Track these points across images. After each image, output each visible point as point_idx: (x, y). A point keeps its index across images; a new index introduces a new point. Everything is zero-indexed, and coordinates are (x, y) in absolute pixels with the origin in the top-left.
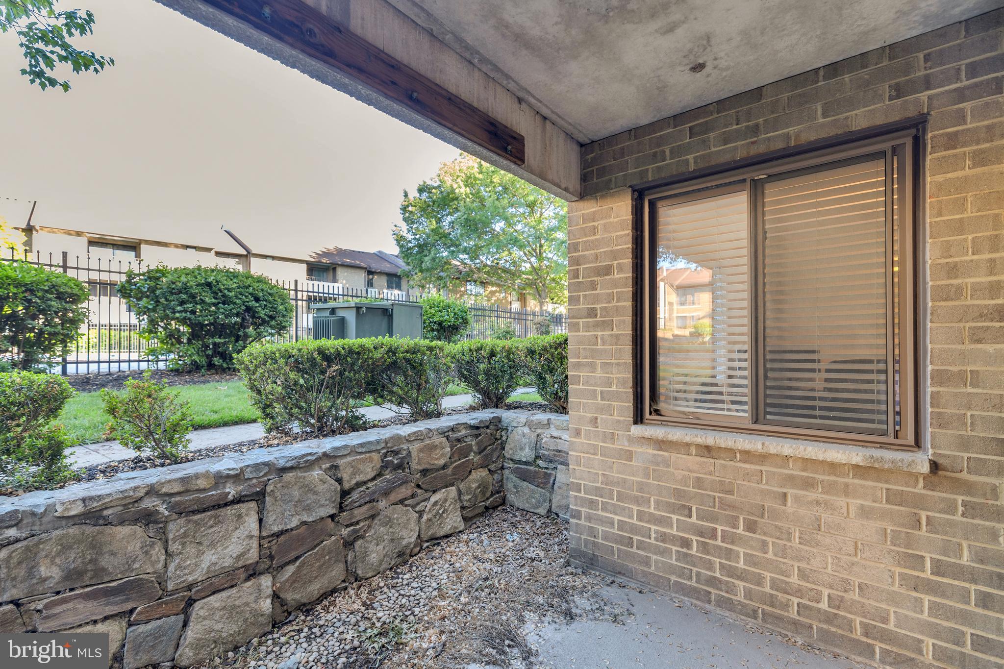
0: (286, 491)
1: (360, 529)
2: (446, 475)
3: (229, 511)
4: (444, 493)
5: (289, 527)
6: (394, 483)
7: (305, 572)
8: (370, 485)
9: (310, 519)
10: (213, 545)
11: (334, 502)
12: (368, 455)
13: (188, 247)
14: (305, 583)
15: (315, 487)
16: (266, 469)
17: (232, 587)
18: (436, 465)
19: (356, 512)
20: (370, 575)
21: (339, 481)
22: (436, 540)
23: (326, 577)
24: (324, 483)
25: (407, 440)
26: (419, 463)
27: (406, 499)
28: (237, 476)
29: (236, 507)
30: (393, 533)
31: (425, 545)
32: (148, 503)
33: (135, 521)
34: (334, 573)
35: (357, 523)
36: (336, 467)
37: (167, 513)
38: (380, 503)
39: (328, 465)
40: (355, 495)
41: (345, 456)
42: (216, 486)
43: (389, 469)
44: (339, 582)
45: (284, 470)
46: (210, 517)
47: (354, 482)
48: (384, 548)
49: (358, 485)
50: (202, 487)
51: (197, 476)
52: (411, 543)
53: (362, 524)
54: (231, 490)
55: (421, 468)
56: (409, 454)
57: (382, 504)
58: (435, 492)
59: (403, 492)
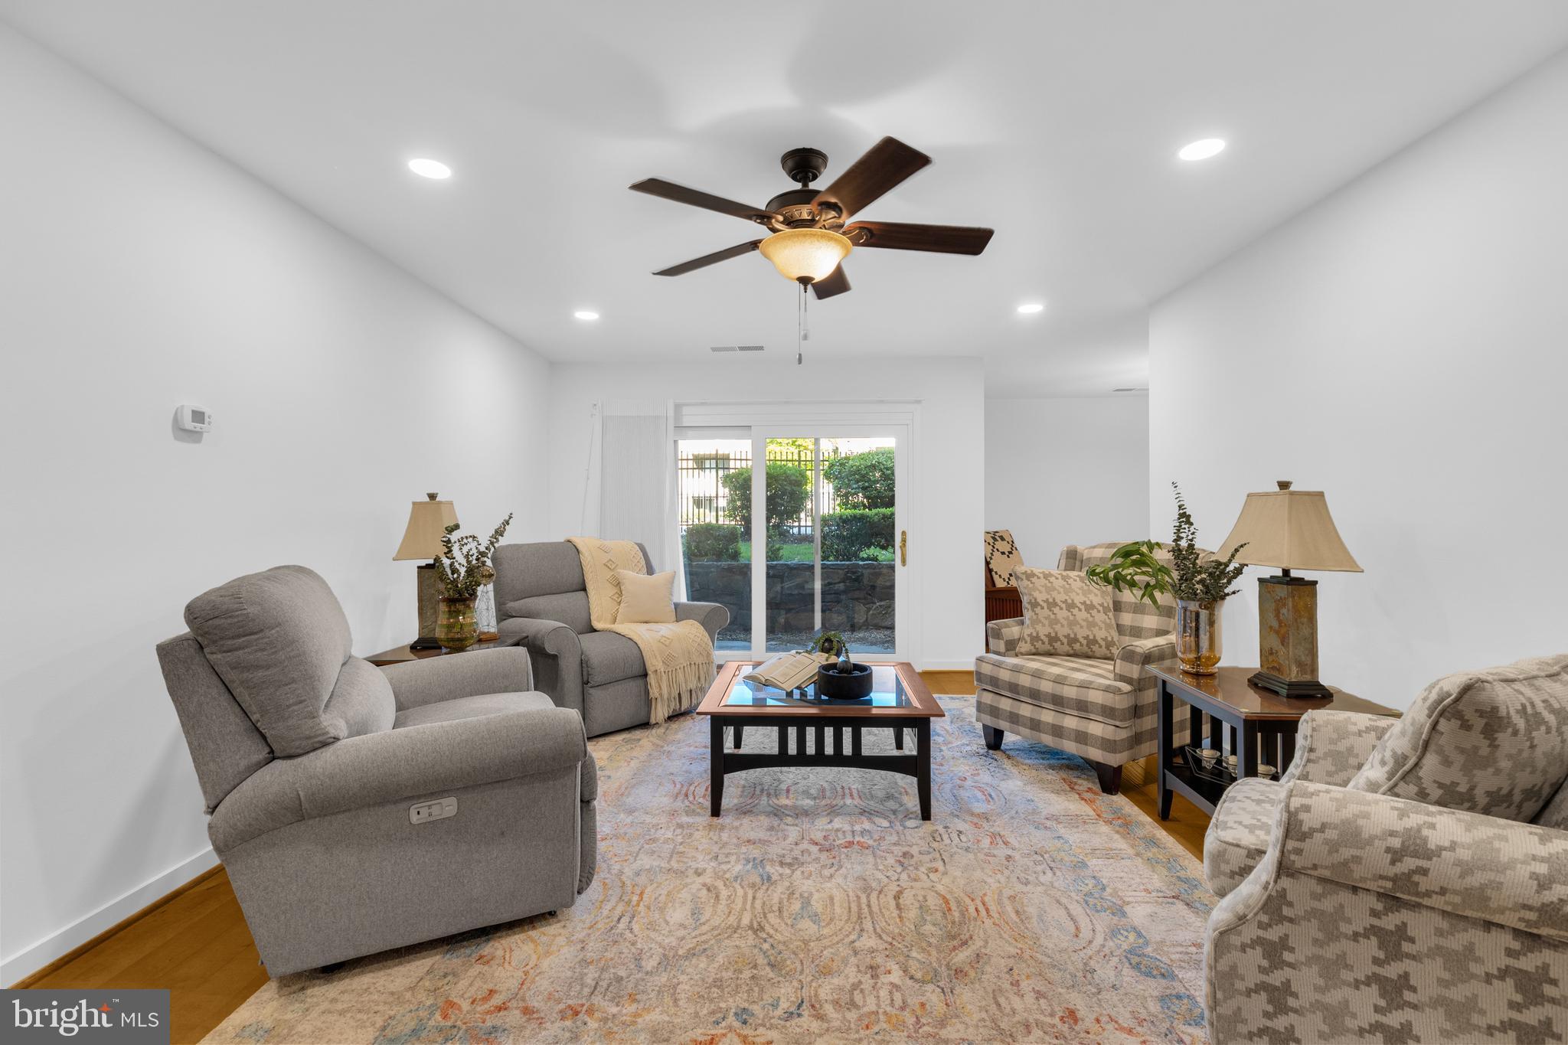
56: (862, 575)
57: (843, 597)
58: (881, 601)
59: (857, 594)
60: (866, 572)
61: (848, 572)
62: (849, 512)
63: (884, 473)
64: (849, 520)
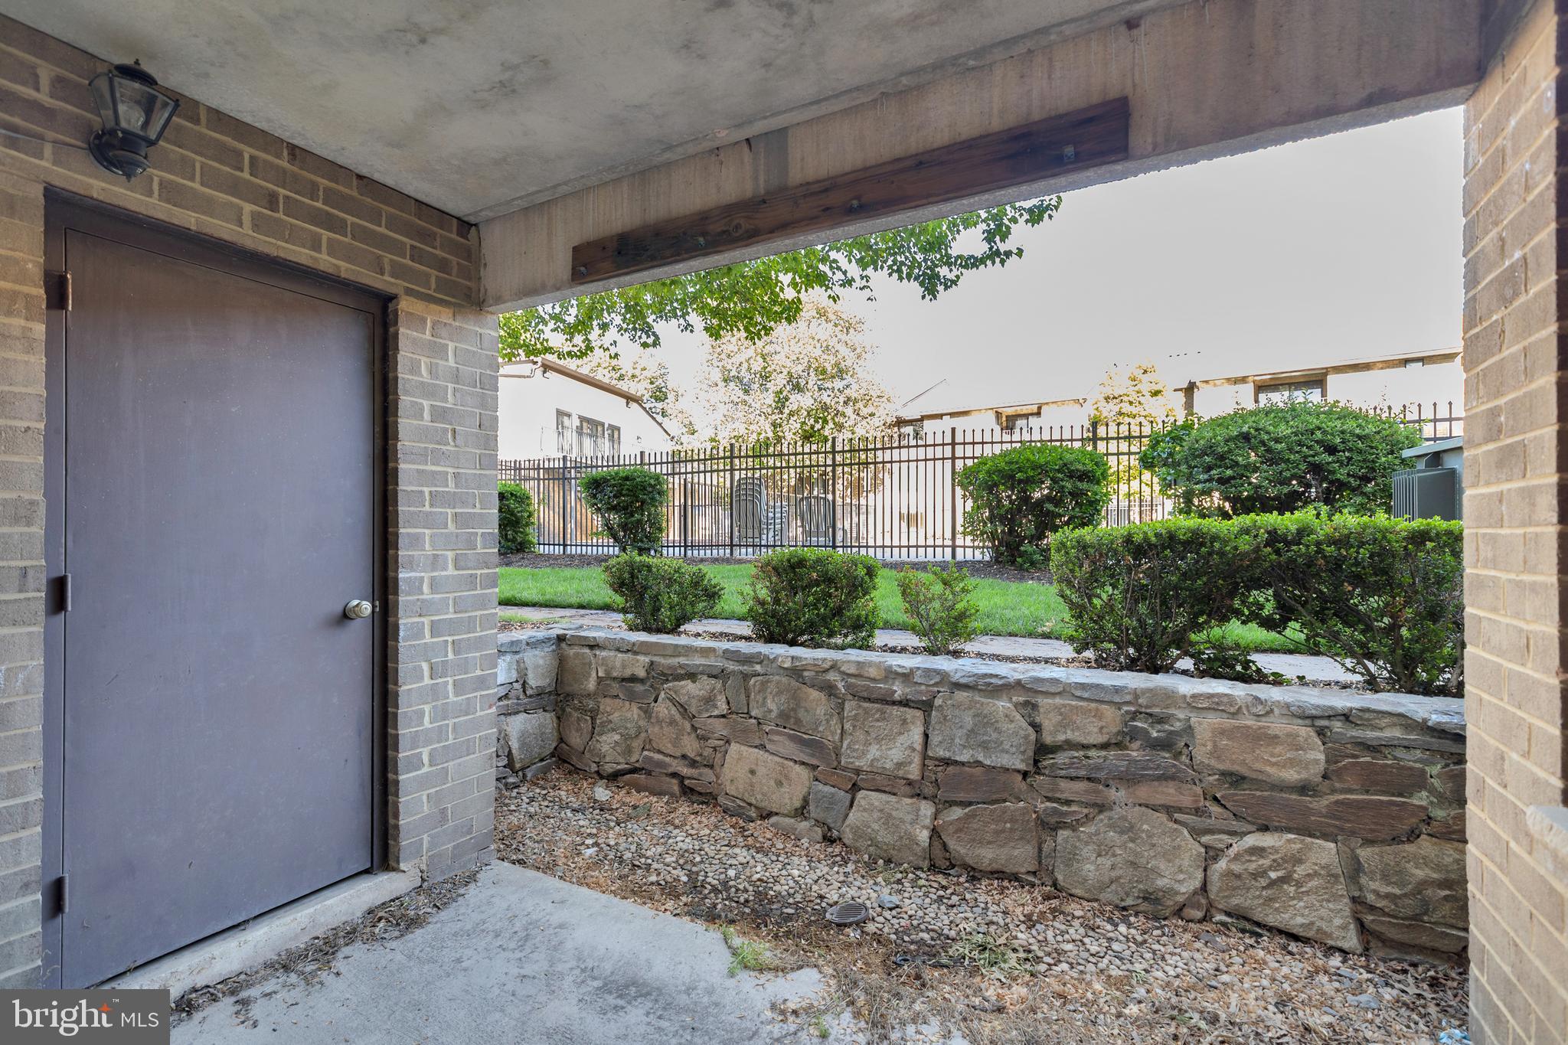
0: (957, 712)
1: (1067, 814)
2: (1307, 811)
3: (896, 711)
4: (1289, 841)
5: (958, 758)
6: (1144, 769)
7: (975, 826)
8: (1092, 753)
9: (988, 762)
10: (878, 740)
11: (1023, 753)
12: (1093, 705)
13: (1406, 362)
14: (974, 840)
15: (997, 722)
16: (937, 679)
17: (894, 794)
18: (1269, 775)
19: (1062, 784)
20: (1078, 892)
21: (1037, 727)
22: (1252, 927)
23: (1005, 850)
24: (1012, 721)
25: (1189, 704)
26: (1216, 753)
27: (1180, 810)
28: (904, 675)
29: (902, 709)
30: (1136, 854)
31: (1220, 917)
32: (832, 676)
33: (821, 689)
34: (1016, 852)
35: (1068, 803)
36: (1035, 707)
37: (843, 691)
38: (1113, 791)
39: (1021, 699)
40: (1062, 758)
41: (1054, 694)
42: (885, 679)
43: (1138, 743)
44: (1023, 870)
45: (958, 686)
46: (878, 710)
47: (1061, 737)
48: (1113, 867)
49: (1070, 745)
50: (872, 676)
51: (870, 664)
52: (1177, 893)
53: (1074, 808)
54: (899, 690)
55: (1221, 767)
56: (1189, 730)
57: (1117, 794)
58: (1264, 829)
59: (1169, 793)
60: (1205, 725)
61: (1134, 716)
62: (1193, 522)
63: (1269, 450)
64: (1151, 546)
